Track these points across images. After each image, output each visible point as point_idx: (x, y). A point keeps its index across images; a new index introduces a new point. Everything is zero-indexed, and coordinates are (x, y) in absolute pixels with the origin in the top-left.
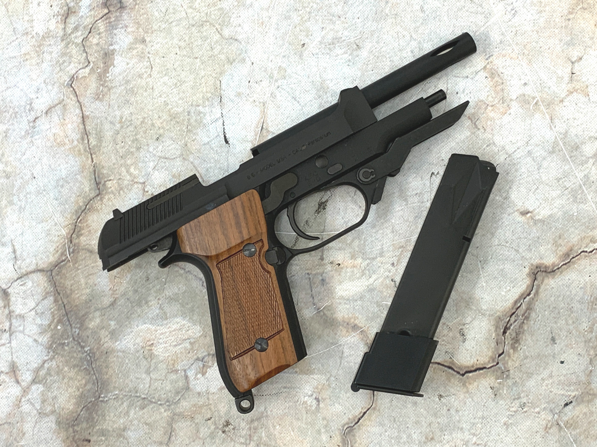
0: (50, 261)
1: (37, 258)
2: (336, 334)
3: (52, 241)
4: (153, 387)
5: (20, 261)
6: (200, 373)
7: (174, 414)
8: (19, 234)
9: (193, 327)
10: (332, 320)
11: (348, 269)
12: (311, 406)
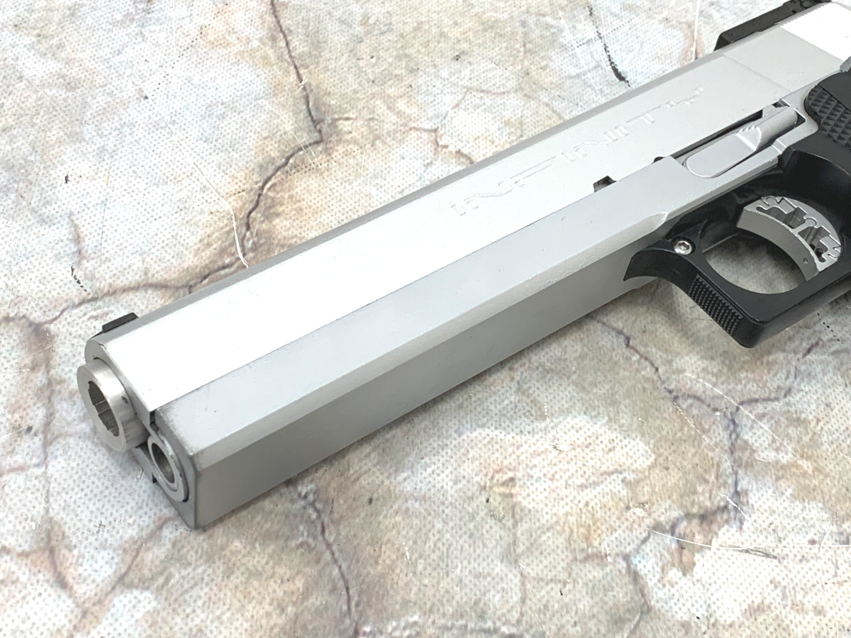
0: (185, 265)
1: (148, 259)
3: (193, 222)
5: (95, 261)
6: (673, 565)
8: (93, 203)
9: (625, 442)
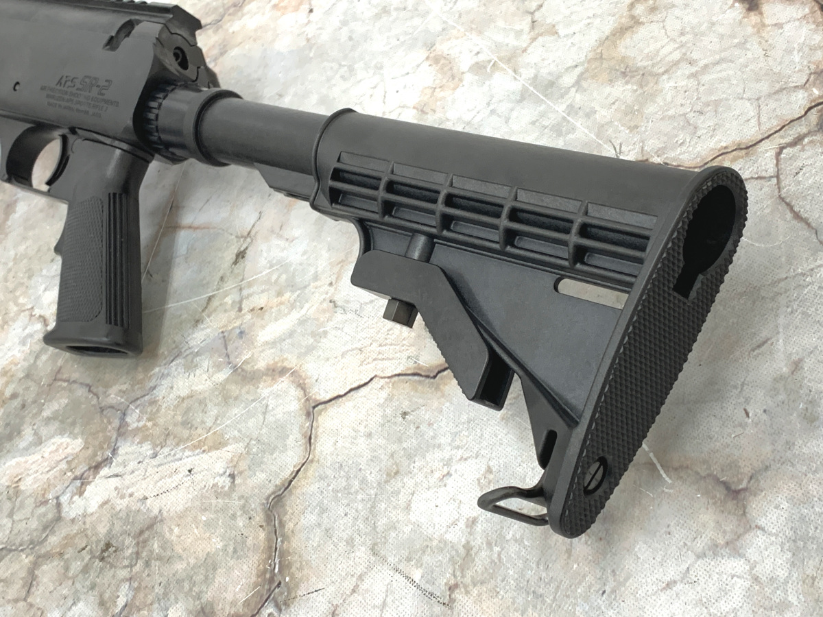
2: (258, 387)
4: (15, 531)
6: (76, 494)
7: (39, 557)
10: (252, 373)
11: (273, 310)
12: (222, 487)
